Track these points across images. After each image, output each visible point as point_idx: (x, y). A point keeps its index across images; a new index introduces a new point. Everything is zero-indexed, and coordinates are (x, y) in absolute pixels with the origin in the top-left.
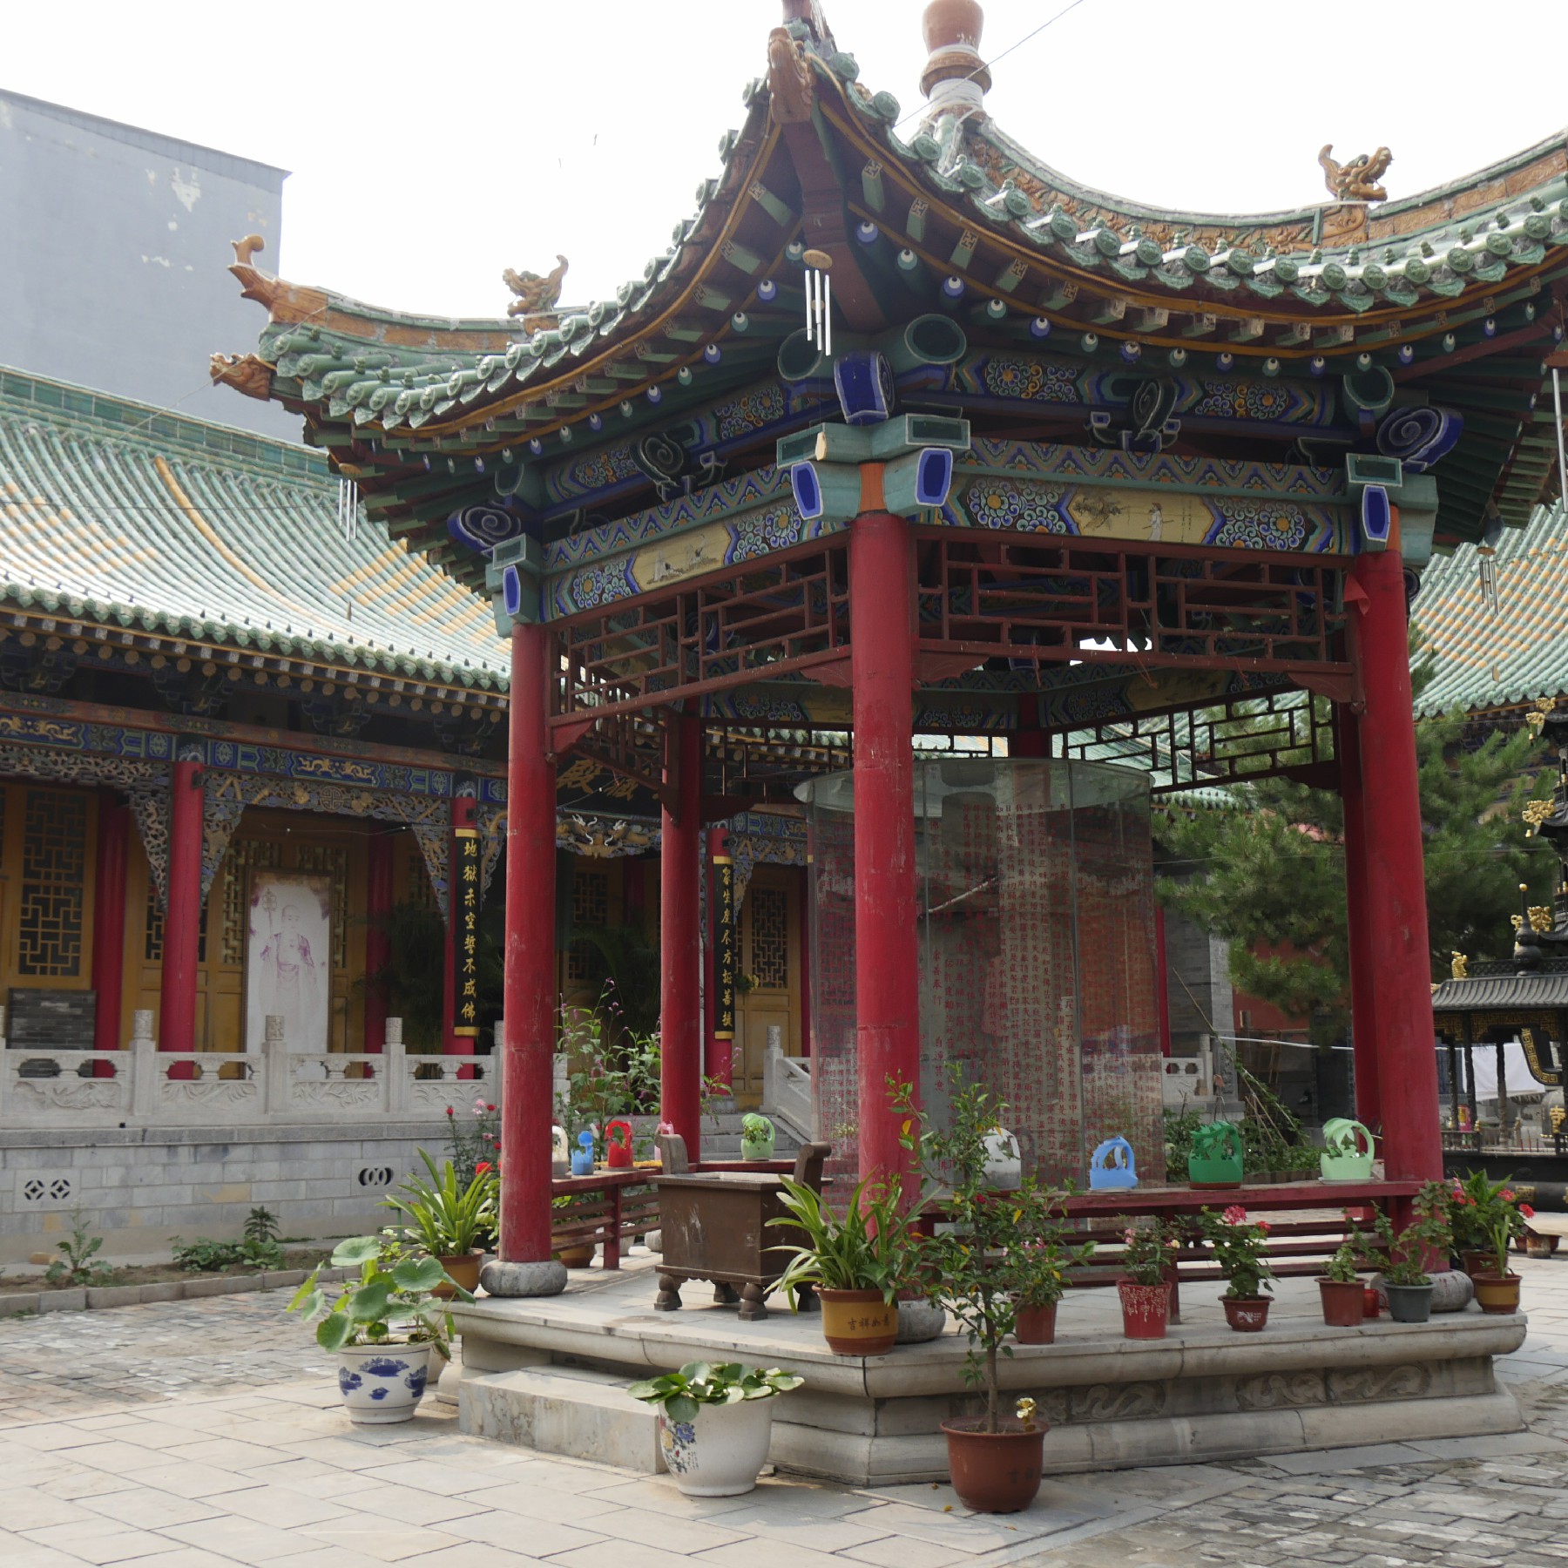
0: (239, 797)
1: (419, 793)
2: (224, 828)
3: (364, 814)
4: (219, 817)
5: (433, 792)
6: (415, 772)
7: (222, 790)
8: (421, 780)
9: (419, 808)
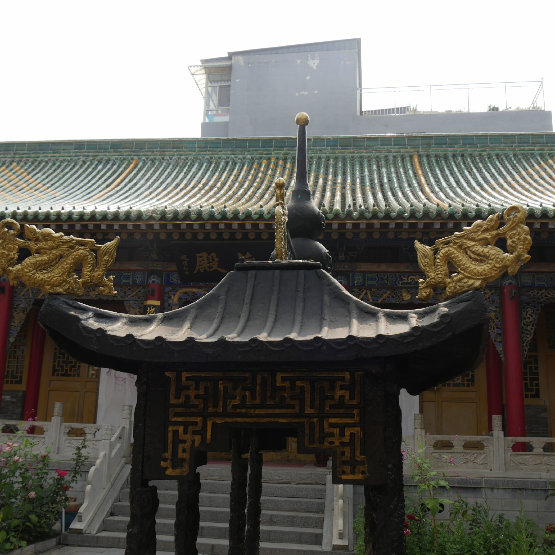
0: (31, 296)
1: (127, 285)
2: (24, 311)
3: (97, 298)
4: (22, 306)
5: (134, 283)
6: (124, 274)
7: (23, 293)
8: (128, 277)
9: (128, 293)
